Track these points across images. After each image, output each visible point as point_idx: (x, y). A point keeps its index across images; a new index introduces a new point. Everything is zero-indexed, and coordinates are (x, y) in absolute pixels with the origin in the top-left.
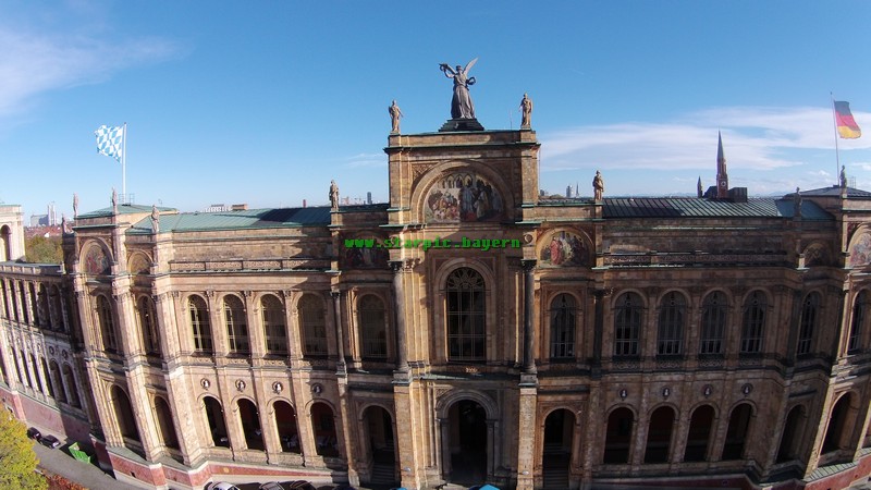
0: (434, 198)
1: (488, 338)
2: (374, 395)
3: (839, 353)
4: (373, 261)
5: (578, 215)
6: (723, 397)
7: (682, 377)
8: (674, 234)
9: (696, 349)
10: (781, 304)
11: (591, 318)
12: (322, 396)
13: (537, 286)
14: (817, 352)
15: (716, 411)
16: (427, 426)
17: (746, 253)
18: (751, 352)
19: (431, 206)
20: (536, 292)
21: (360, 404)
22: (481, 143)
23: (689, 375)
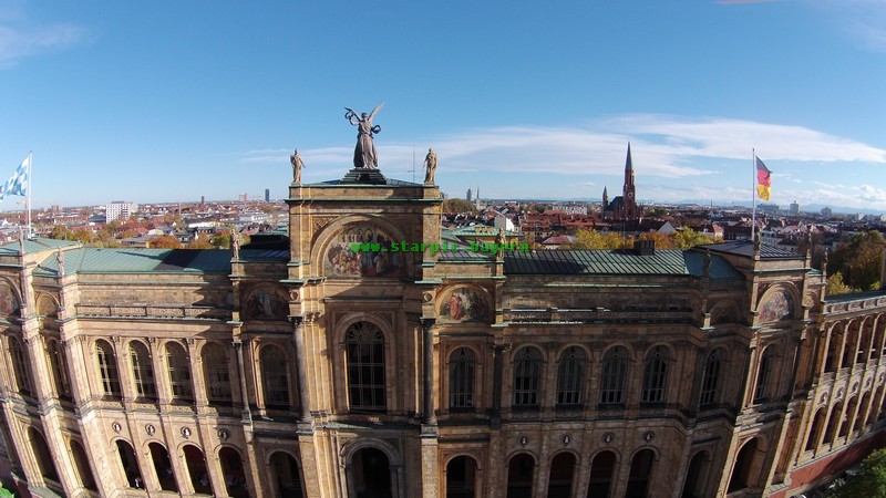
0: (334, 252)
1: (388, 389)
2: (280, 442)
3: (744, 403)
4: (274, 311)
5: (478, 271)
6: (624, 445)
7: (581, 426)
8: (575, 291)
9: (596, 399)
10: (684, 358)
11: (490, 372)
12: (229, 441)
13: (436, 341)
14: (722, 402)
15: (618, 456)
16: (333, 472)
17: (650, 310)
18: (653, 402)
19: (331, 260)
20: (435, 346)
21: (266, 450)
22: (382, 198)
23: (590, 424)
